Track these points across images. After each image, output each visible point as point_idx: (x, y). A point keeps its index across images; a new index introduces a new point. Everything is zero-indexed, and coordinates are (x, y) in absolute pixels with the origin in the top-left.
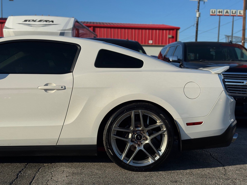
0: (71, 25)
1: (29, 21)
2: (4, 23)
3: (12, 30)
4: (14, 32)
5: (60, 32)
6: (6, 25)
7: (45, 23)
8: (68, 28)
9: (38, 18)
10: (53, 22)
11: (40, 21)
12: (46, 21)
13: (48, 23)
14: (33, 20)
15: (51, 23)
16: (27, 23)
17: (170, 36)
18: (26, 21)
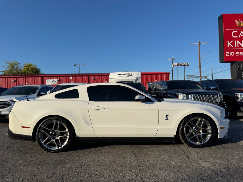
0: (140, 75)
1: (121, 75)
2: (109, 75)
3: (113, 79)
4: (114, 80)
5: (136, 78)
6: (110, 77)
7: (128, 75)
8: (139, 76)
9: (125, 73)
10: (131, 74)
11: (126, 74)
12: (128, 74)
13: (129, 75)
14: (122, 74)
15: (131, 75)
16: (120, 75)
17: (166, 77)
18: (119, 75)
